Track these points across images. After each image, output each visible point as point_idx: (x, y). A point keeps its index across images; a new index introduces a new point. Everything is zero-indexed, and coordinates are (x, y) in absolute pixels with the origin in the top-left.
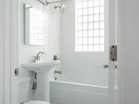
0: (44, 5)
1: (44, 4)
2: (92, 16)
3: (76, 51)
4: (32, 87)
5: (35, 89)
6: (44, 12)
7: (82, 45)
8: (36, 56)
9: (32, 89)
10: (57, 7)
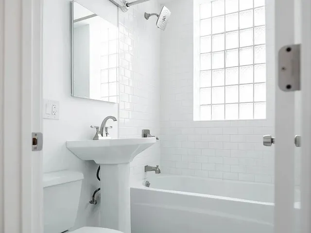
0: (118, 9)
1: (118, 6)
2: (237, 34)
3: (196, 118)
4: (90, 199)
5: (96, 203)
6: (118, 26)
7: (211, 105)
8: (100, 126)
9: (91, 202)
10: (150, 15)
